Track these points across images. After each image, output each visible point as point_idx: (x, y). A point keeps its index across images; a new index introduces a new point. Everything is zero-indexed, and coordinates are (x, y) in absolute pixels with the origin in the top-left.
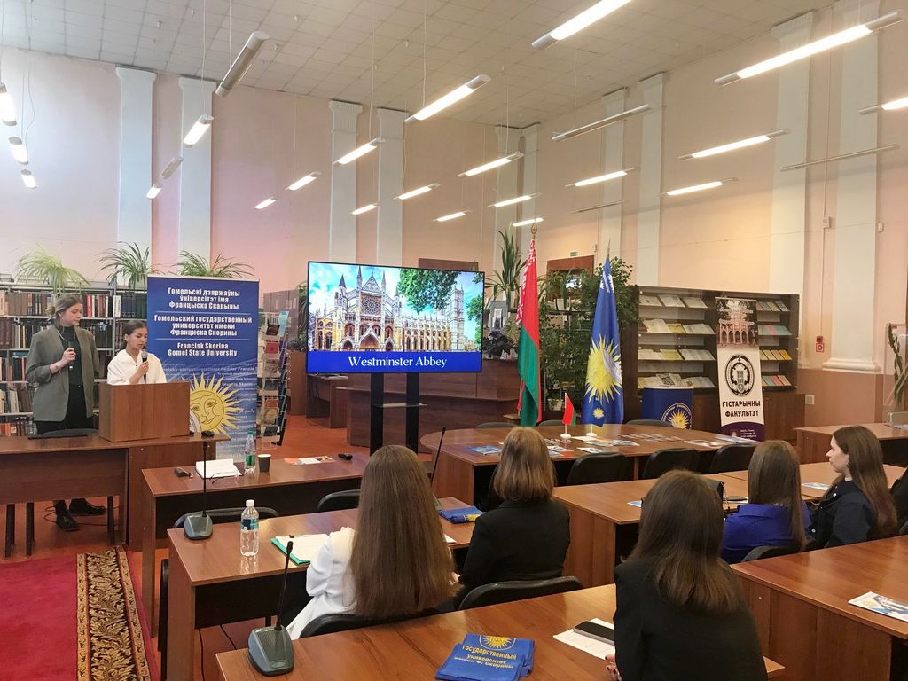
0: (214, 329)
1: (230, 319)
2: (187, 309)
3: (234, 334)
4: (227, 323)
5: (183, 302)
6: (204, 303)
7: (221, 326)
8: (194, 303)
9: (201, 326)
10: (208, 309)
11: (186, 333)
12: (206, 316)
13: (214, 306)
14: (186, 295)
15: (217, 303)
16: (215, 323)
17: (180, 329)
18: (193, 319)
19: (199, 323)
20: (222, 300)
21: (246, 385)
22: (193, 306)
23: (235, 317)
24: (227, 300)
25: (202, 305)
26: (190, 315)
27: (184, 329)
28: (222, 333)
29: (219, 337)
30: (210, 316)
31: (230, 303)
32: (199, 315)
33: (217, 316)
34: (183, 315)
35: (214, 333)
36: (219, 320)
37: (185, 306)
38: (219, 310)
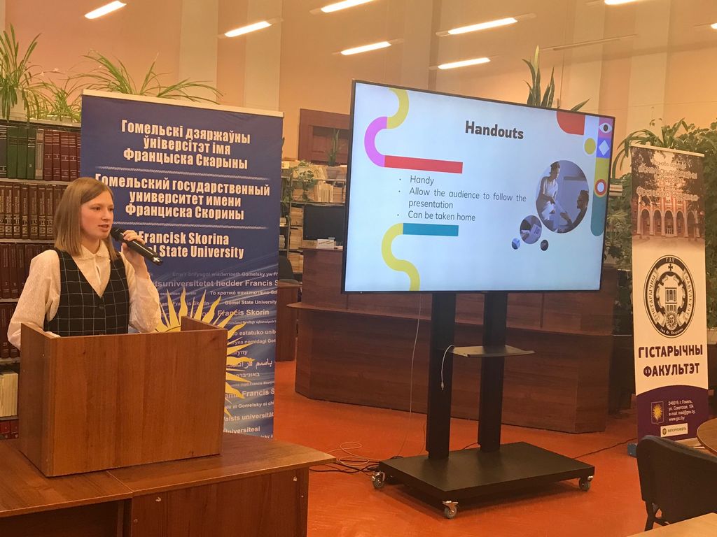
0: (204, 206)
1: (232, 187)
2: (155, 165)
3: (240, 216)
4: (228, 195)
5: (149, 150)
6: (187, 153)
7: (217, 201)
8: (168, 152)
9: (182, 199)
10: (194, 167)
11: (154, 211)
12: (191, 179)
13: (206, 159)
14: (155, 137)
15: (210, 155)
16: (206, 194)
17: (144, 204)
18: (166, 185)
19: (177, 192)
20: (219, 149)
21: (259, 313)
22: (167, 160)
23: (242, 183)
24: (228, 150)
25: (183, 158)
26: (161, 177)
27: (150, 204)
28: (218, 215)
29: (212, 221)
30: (197, 180)
31: (234, 155)
32: (178, 178)
33: (210, 180)
34: (149, 176)
35: (205, 215)
36: (214, 188)
37: (152, 157)
38: (214, 170)
